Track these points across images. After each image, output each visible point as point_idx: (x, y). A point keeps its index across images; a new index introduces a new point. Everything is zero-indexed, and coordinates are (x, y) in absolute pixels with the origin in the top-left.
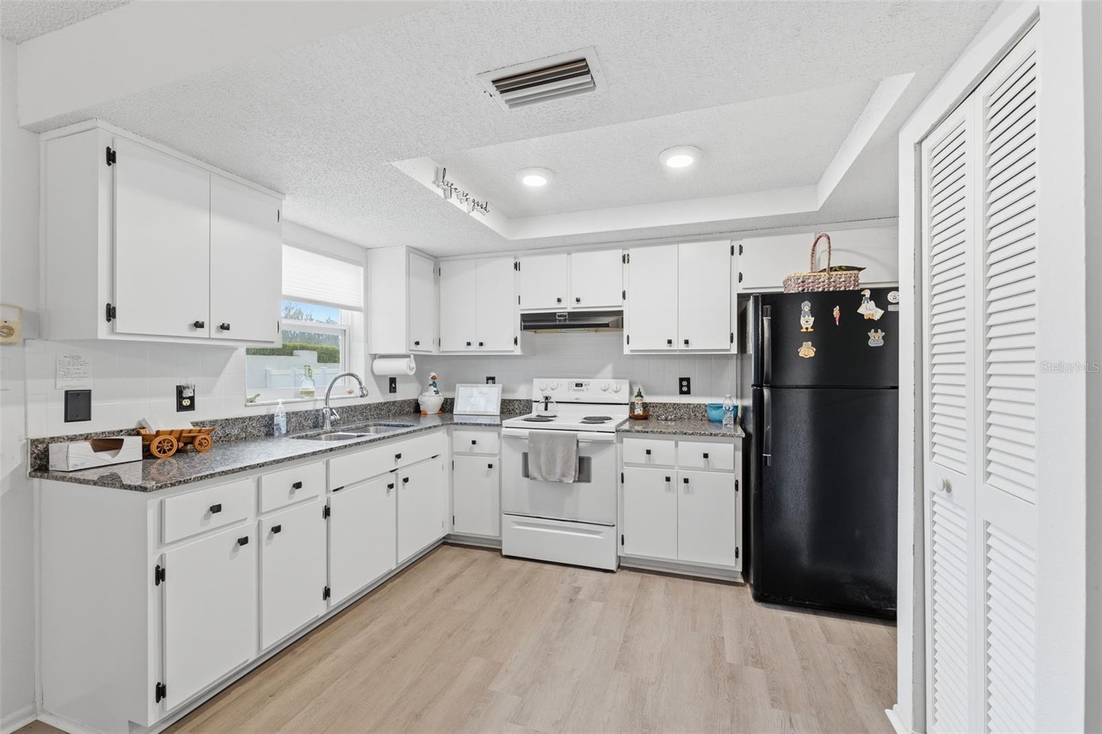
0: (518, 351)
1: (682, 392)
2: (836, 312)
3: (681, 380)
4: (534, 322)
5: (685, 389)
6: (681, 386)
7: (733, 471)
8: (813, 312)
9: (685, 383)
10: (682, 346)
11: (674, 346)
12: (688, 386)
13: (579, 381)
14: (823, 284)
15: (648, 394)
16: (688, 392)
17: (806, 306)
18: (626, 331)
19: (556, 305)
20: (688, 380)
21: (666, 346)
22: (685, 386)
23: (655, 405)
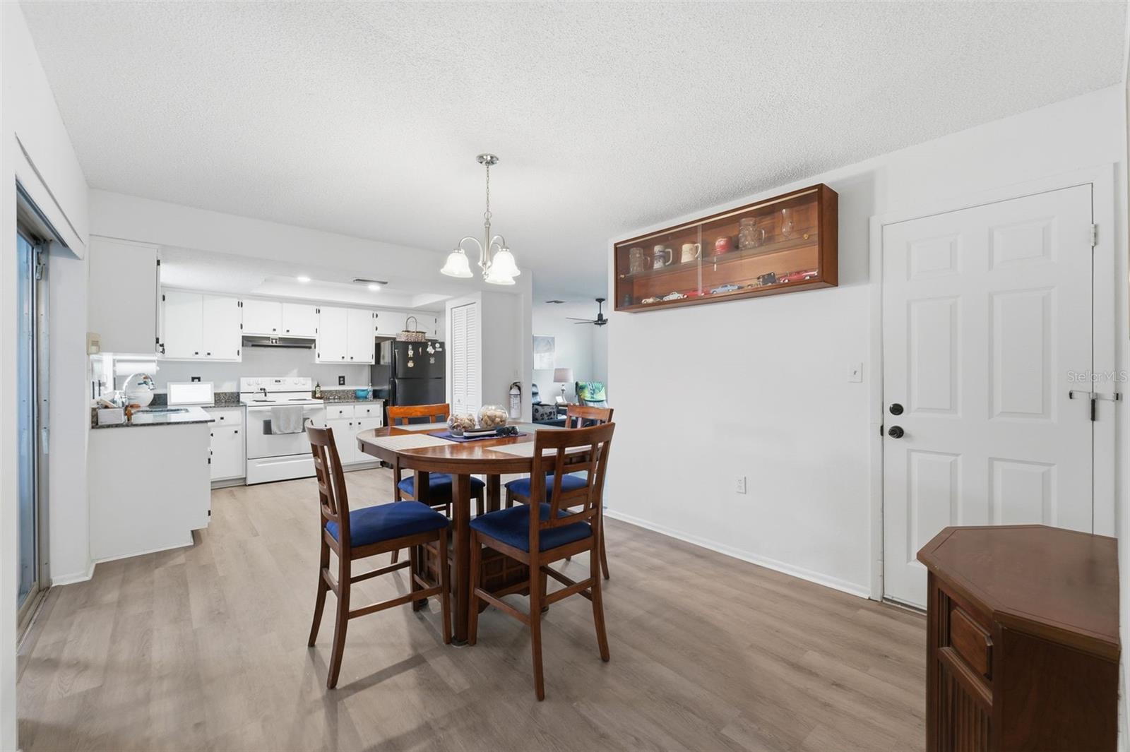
0: (239, 359)
1: (340, 384)
2: (420, 350)
3: (340, 377)
4: (251, 342)
5: (342, 382)
6: (340, 381)
7: (379, 417)
8: (413, 349)
9: (342, 379)
10: (349, 360)
11: (345, 360)
12: (344, 380)
13: (278, 379)
14: (413, 338)
15: (323, 385)
16: (344, 384)
17: (410, 347)
18: (317, 351)
19: (272, 332)
20: (343, 377)
21: (341, 360)
22: (342, 380)
23: (326, 392)
